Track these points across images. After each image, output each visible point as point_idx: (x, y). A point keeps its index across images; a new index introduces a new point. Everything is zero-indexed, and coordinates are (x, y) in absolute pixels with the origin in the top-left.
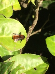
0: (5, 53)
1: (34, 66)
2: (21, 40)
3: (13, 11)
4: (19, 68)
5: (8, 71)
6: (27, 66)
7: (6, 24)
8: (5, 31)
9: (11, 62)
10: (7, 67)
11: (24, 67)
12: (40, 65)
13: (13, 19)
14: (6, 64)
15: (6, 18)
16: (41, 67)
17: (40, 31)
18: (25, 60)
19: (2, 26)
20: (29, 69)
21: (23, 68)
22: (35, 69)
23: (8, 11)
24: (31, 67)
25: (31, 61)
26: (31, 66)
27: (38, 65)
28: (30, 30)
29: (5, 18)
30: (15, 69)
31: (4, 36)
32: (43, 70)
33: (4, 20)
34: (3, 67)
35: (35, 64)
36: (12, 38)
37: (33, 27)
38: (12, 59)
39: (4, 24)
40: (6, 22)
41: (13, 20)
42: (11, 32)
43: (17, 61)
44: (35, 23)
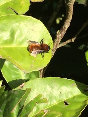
0: (13, 76)
1: (65, 99)
2: (44, 52)
3: (31, 2)
4: (38, 100)
5: (19, 105)
6: (51, 97)
7: (17, 24)
8: (16, 36)
9: (25, 91)
10: (17, 99)
12: (74, 97)
13: (30, 17)
15: (17, 14)
16: (76, 100)
18: (48, 88)
19: (10, 29)
20: (55, 102)
21: (46, 101)
22: (66, 103)
23: (22, 3)
24: (59, 101)
25: (59, 89)
26: (58, 99)
27: (70, 96)
28: (57, 36)
29: (15, 15)
30: (31, 103)
31: (14, 45)
32: (79, 106)
33: (14, 18)
34: (9, 99)
35: (66, 94)
36: (28, 50)
37: (63, 33)
38: (26, 86)
39: (15, 25)
40: (18, 22)
42: (25, 39)
43: (35, 90)
44: (67, 25)
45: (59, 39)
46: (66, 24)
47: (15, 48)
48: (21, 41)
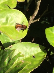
0: (6, 41)
1: (33, 54)
2: (23, 29)
3: (17, 2)
4: (19, 55)
5: (9, 57)
7: (10, 14)
8: (9, 21)
9: (12, 50)
10: (8, 54)
11: (24, 55)
12: (38, 53)
14: (7, 51)
15: (10, 8)
16: (39, 55)
17: (39, 20)
18: (25, 48)
19: (6, 16)
20: (28, 56)
22: (34, 57)
23: (12, 2)
24: (30, 55)
25: (30, 49)
27: (36, 53)
28: (30, 19)
31: (8, 25)
32: (41, 58)
33: (8, 10)
34: (4, 54)
35: (34, 51)
38: (13, 47)
40: (10, 13)
41: (17, 11)
42: (14, 22)
43: (18, 49)
45: (31, 21)
46: (35, 12)
47: (8, 27)
48: (12, 23)
